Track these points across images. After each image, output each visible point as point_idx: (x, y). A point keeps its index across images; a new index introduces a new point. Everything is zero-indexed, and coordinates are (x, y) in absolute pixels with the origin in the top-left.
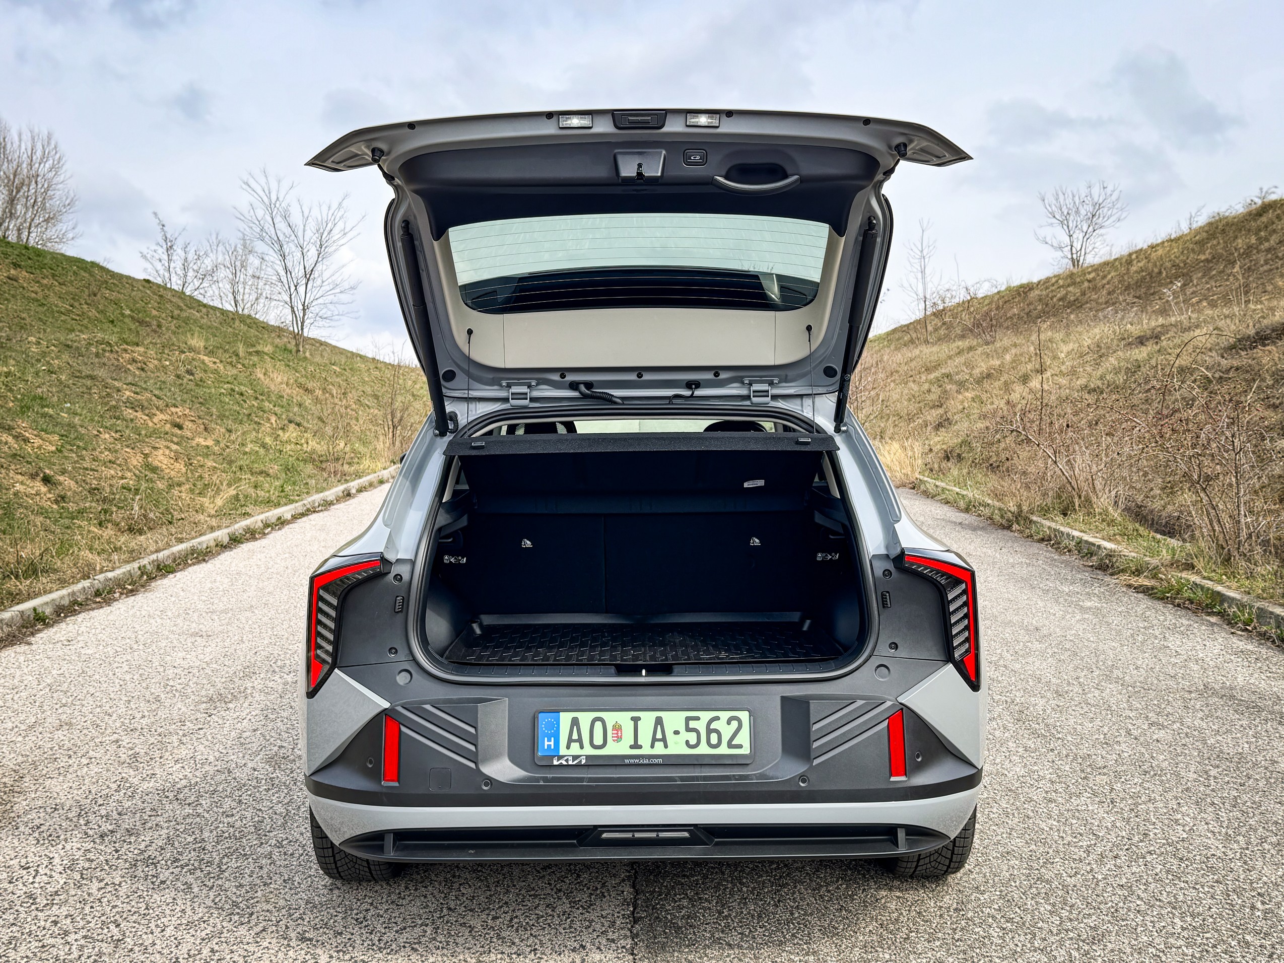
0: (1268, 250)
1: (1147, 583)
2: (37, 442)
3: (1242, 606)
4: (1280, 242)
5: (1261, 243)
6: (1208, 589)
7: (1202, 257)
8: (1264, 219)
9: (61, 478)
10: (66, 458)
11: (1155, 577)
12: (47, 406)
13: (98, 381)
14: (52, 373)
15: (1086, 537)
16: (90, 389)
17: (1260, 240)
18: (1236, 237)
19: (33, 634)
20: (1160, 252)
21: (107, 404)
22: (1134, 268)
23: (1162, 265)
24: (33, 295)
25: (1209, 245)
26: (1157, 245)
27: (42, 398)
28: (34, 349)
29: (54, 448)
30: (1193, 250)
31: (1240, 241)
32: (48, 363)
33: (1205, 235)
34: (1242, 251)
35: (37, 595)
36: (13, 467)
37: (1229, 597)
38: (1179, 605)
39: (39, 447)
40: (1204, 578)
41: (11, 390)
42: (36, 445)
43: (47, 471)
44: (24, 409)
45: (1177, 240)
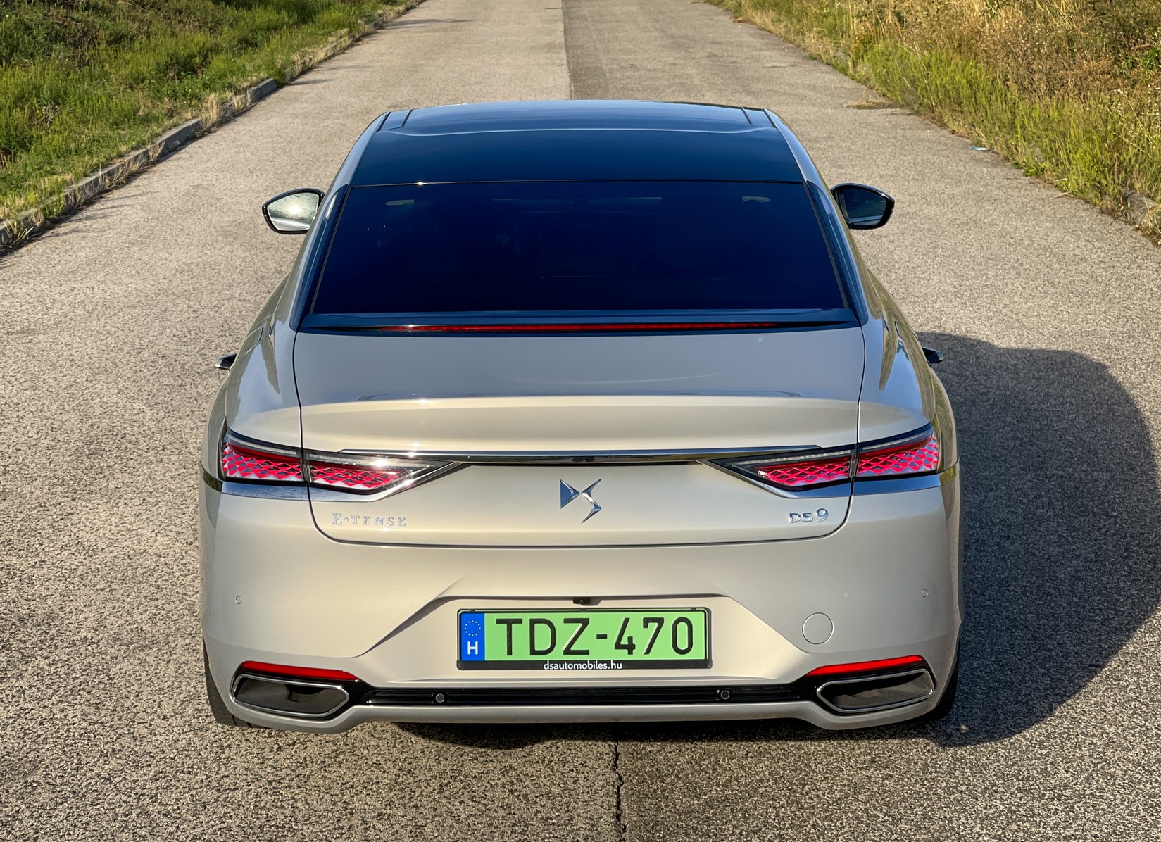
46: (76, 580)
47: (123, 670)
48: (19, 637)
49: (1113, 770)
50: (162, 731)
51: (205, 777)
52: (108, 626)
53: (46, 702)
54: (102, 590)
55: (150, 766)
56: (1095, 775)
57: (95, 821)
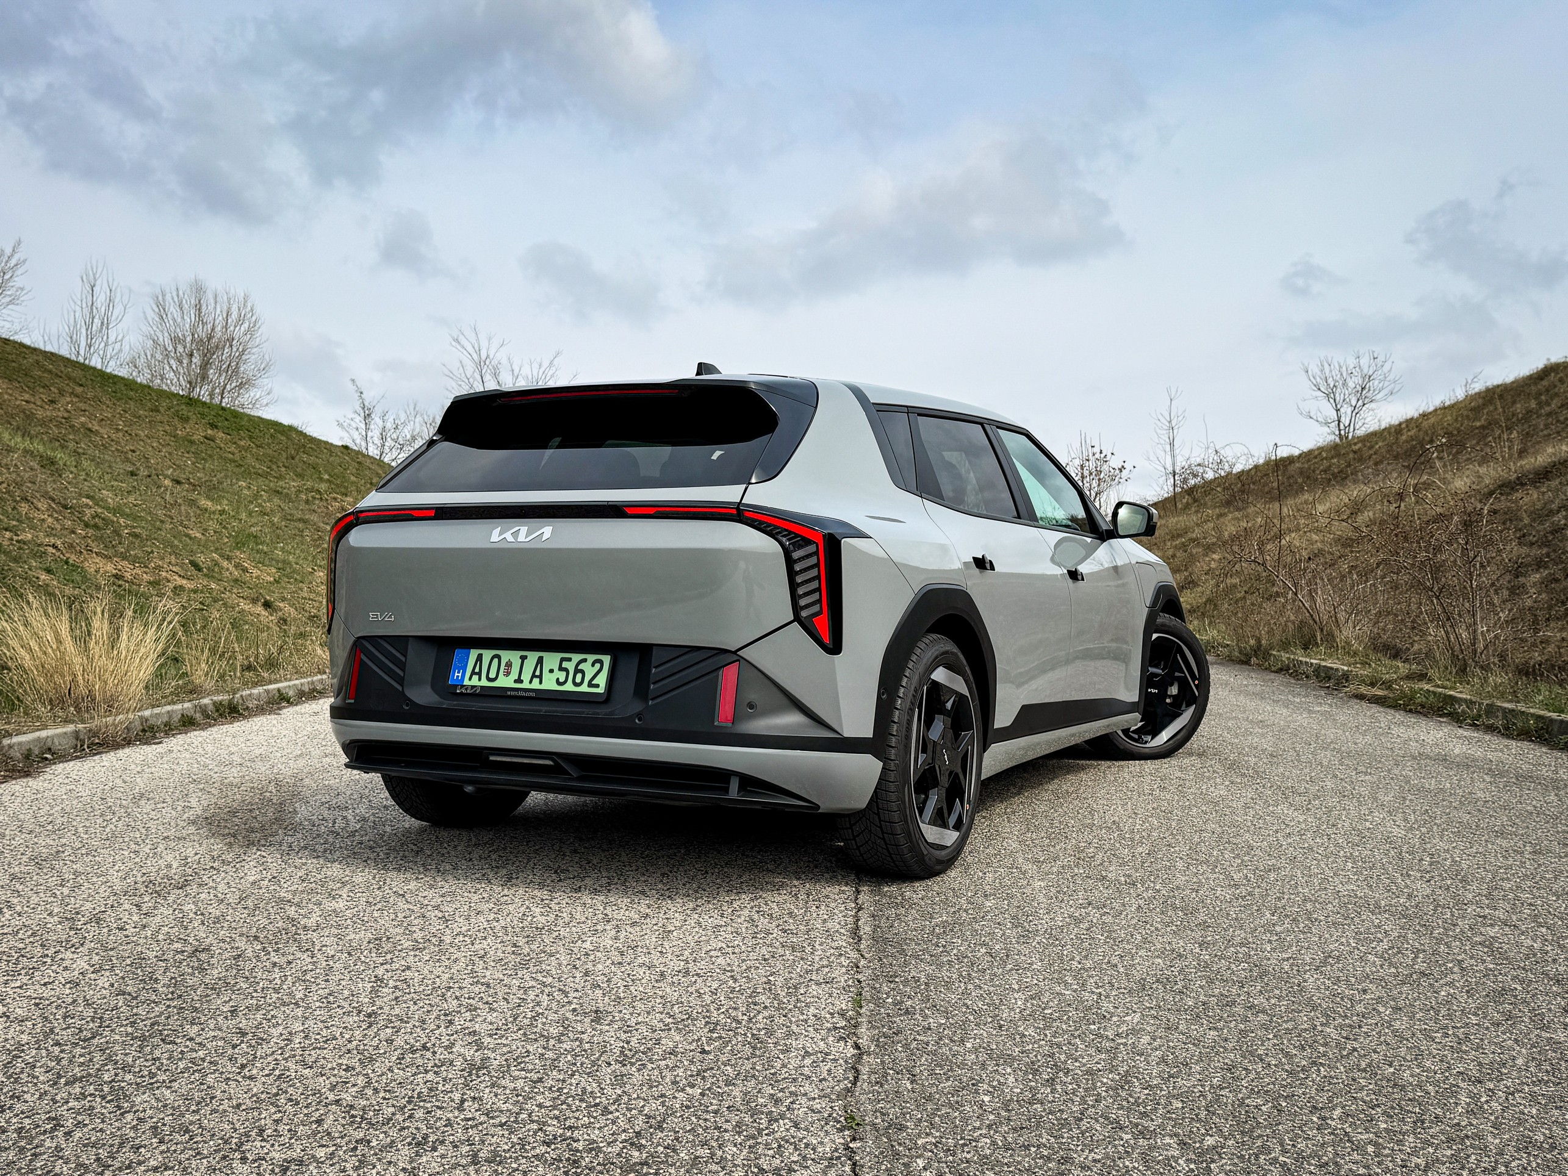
0: (1549, 414)
1: (1380, 693)
2: (256, 572)
3: (1470, 703)
4: (1562, 406)
5: (1541, 408)
6: (1440, 694)
7: (1478, 424)
8: (1545, 383)
9: (281, 605)
10: (284, 588)
11: (1389, 688)
12: (262, 543)
13: (310, 524)
14: (265, 514)
15: (1323, 664)
16: (302, 531)
17: (1540, 405)
18: (1514, 402)
19: (279, 709)
20: (1432, 420)
21: (318, 546)
22: (1404, 437)
23: (1433, 433)
24: (231, 456)
25: (1485, 411)
26: (1430, 413)
27: (255, 537)
28: (245, 492)
29: (272, 579)
30: (1467, 416)
31: (1518, 406)
32: (260, 505)
33: (1480, 401)
34: (1520, 416)
35: (276, 681)
36: (235, 591)
37: (1461, 699)
38: (1410, 711)
39: (258, 578)
40: (1438, 686)
41: (225, 527)
42: (254, 575)
43: (268, 598)
44: (239, 545)
45: (1452, 407)
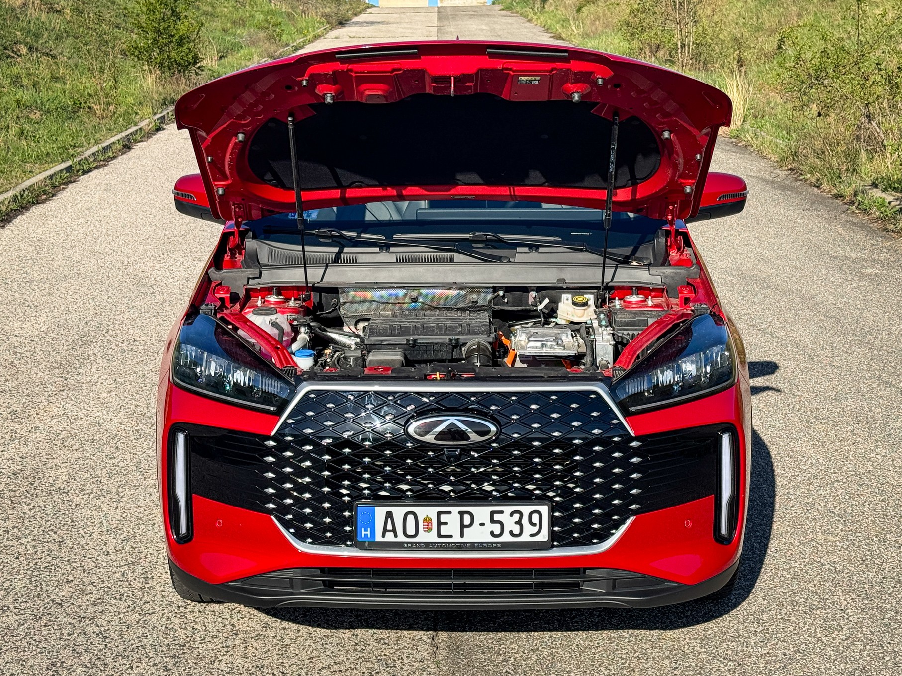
46: (59, 443)
47: (83, 515)
48: (12, 487)
49: (797, 598)
50: (105, 564)
51: (132, 603)
52: (77, 478)
53: (24, 541)
54: (76, 450)
55: (92, 593)
56: (784, 603)
57: (46, 639)
